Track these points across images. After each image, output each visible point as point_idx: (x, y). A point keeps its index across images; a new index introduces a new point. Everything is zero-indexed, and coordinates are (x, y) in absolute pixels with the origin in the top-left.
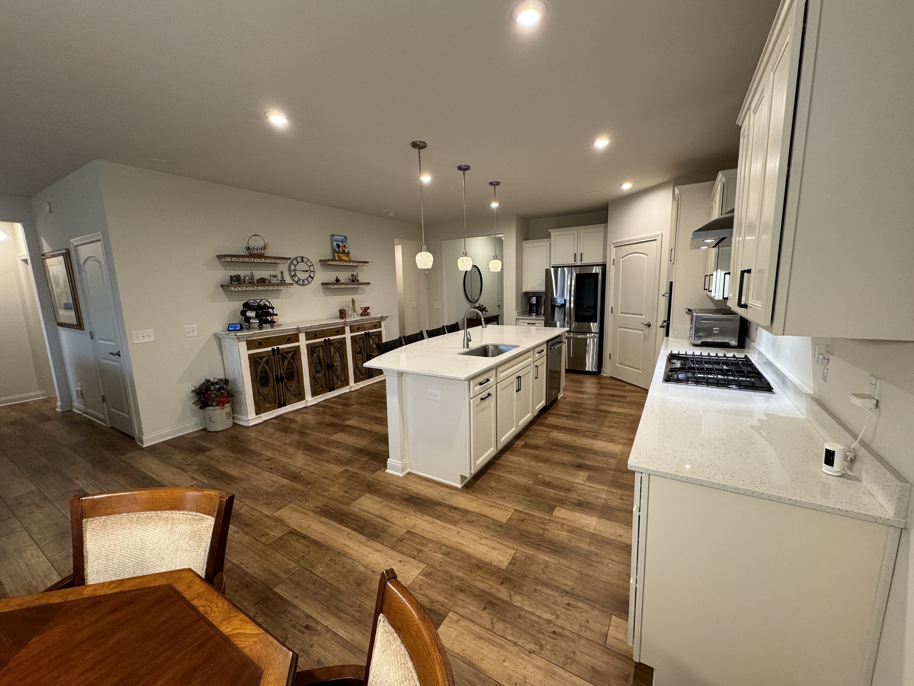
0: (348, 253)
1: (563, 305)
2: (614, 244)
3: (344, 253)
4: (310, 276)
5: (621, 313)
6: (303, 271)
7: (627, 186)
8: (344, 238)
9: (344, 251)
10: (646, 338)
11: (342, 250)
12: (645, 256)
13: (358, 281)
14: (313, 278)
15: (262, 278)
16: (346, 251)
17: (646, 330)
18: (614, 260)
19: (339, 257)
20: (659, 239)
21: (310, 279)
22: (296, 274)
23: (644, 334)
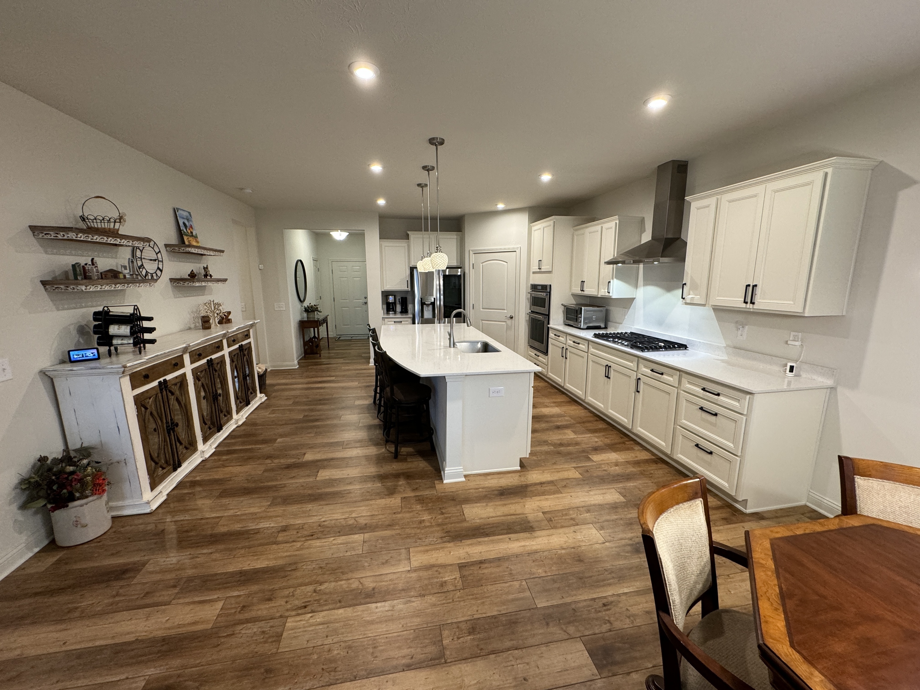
0: (196, 237)
1: (433, 304)
2: (472, 251)
3: (192, 236)
4: (158, 268)
5: (483, 309)
6: (151, 260)
7: (501, 206)
8: (188, 214)
9: (192, 233)
10: (508, 328)
11: (189, 232)
12: (505, 263)
13: (211, 276)
14: (161, 271)
15: (111, 271)
16: (194, 234)
17: (509, 322)
18: (473, 264)
19: (189, 241)
20: (518, 251)
21: (159, 272)
22: (142, 265)
23: (507, 325)
